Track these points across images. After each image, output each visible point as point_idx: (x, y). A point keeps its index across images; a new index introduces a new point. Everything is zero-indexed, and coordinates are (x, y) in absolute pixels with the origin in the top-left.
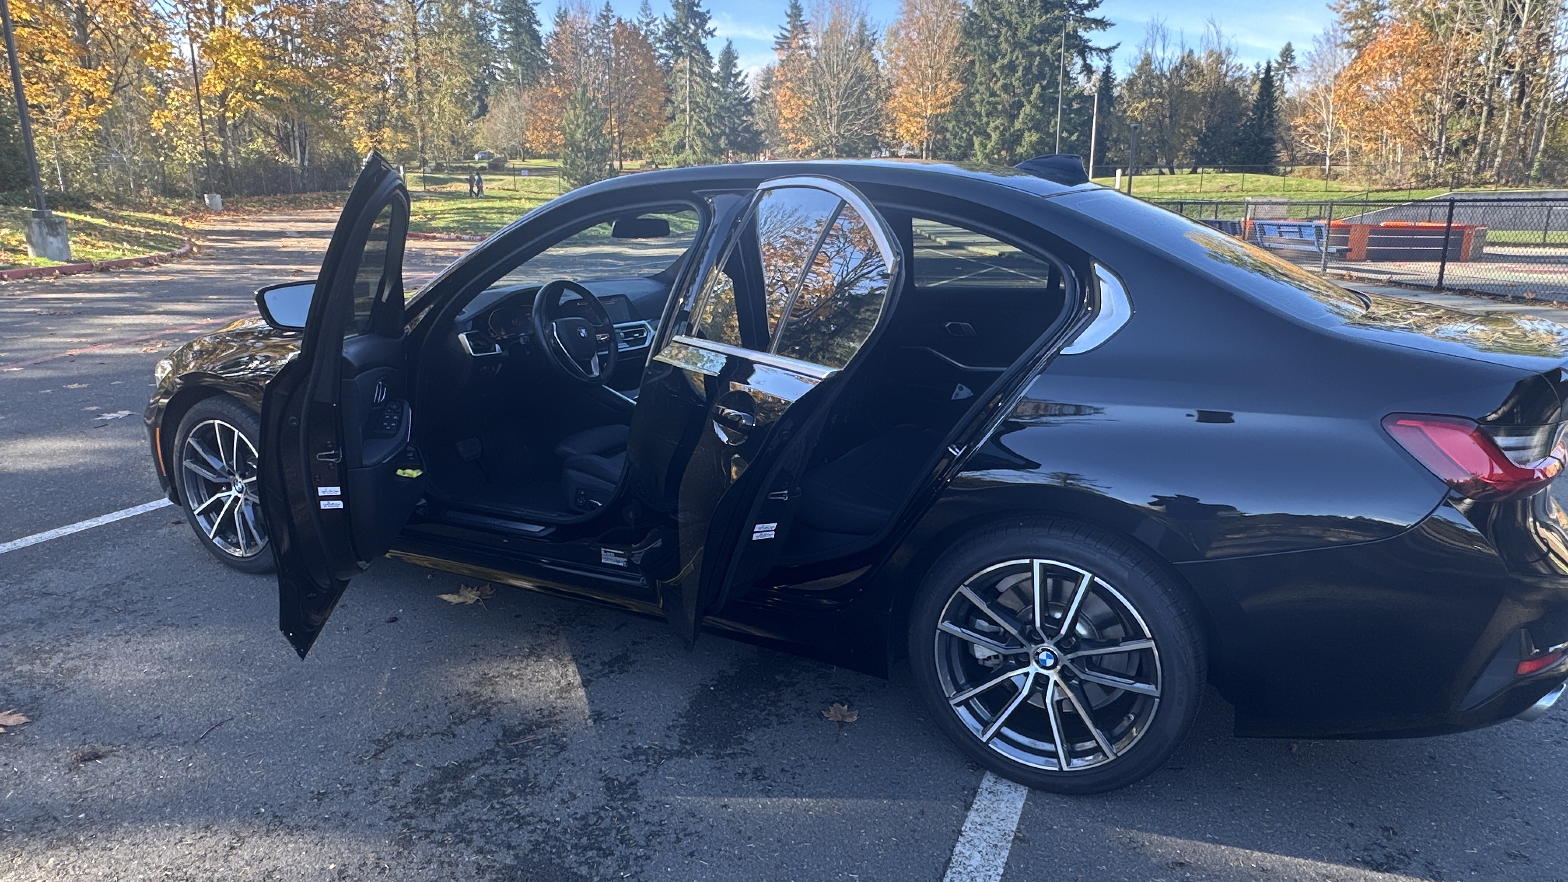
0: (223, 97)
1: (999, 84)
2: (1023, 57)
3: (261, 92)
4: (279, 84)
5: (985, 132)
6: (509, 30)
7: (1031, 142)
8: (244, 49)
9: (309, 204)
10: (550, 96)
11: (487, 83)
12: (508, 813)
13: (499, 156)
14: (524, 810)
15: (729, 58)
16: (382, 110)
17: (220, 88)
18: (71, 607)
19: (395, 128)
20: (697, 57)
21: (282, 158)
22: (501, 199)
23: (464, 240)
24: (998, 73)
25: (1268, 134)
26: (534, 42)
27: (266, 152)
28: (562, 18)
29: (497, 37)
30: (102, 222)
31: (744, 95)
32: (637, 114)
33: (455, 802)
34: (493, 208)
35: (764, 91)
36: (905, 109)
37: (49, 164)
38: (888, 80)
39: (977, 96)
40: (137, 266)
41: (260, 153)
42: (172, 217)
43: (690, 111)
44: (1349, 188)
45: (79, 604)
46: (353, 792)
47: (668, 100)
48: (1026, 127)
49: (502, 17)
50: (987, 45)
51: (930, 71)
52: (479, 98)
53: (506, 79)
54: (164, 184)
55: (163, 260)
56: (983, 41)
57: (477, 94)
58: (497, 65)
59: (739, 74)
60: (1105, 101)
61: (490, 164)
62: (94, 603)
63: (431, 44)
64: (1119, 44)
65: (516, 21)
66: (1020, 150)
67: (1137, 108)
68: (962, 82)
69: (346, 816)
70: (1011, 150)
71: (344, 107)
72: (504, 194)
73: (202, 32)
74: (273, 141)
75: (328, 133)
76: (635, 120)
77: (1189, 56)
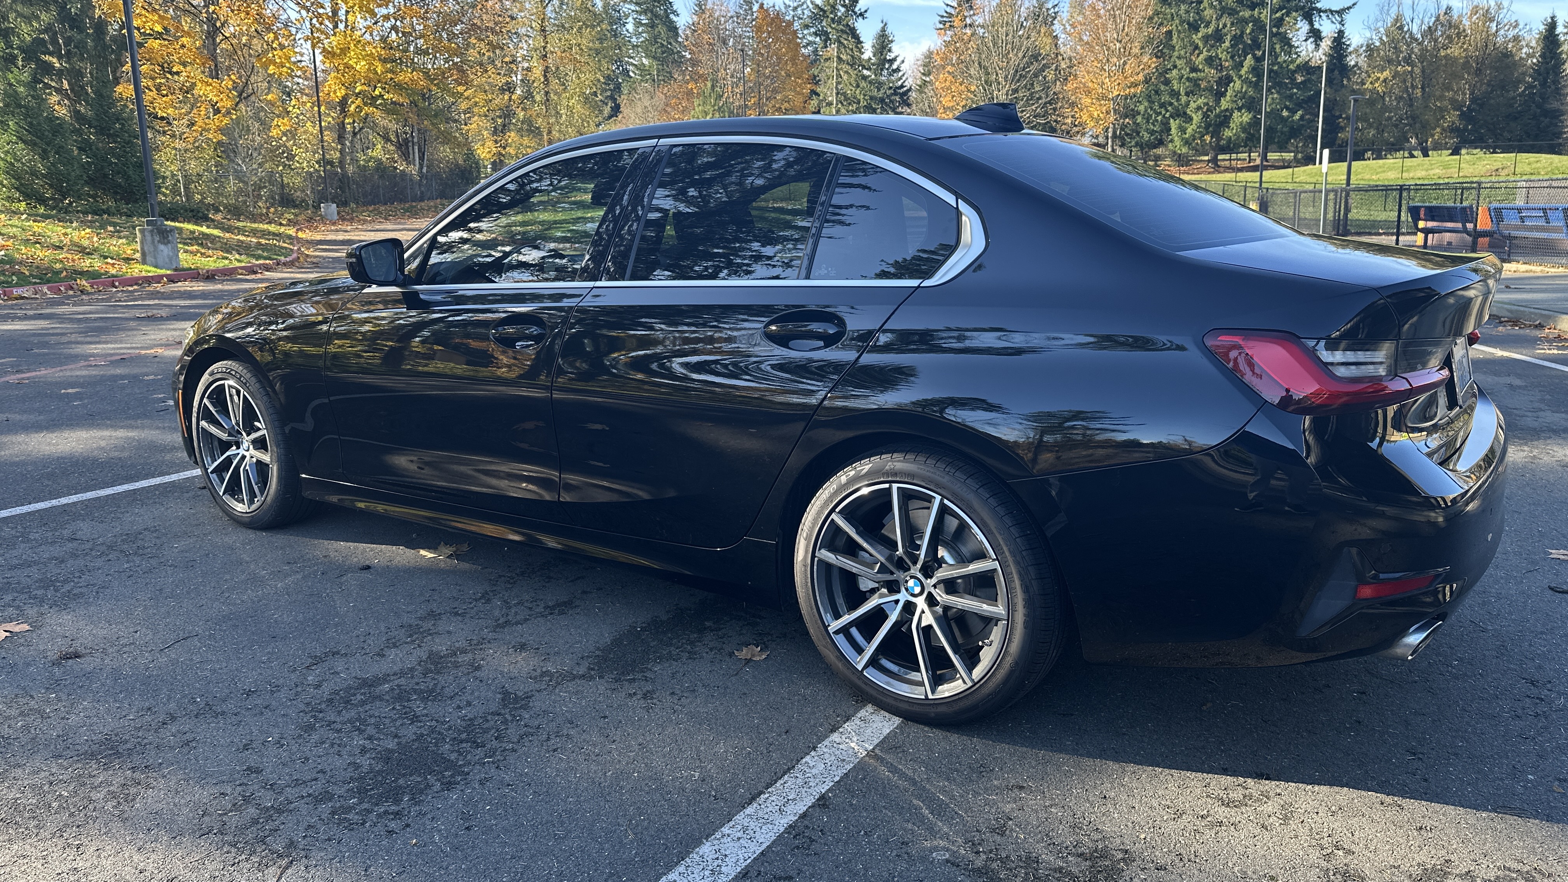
0: (343, 103)
1: (1201, 56)
2: (1232, 24)
3: (381, 96)
4: (399, 87)
5: (1185, 113)
6: (644, 22)
7: (1241, 123)
8: (363, 53)
9: (425, 212)
11: (620, 81)
12: (405, 713)
14: (419, 711)
15: (883, 42)
16: (507, 114)
17: (341, 93)
18: (91, 550)
19: (520, 131)
20: (845, 42)
21: (401, 167)
24: (1201, 45)
25: (1555, 105)
26: (671, 34)
27: (384, 159)
28: (701, 8)
29: (631, 30)
30: (216, 232)
31: (900, 83)
33: (363, 703)
35: (924, 78)
36: (1088, 92)
37: (173, 175)
38: (1070, 59)
39: (1175, 72)
40: (241, 274)
41: (379, 162)
42: (287, 228)
43: (837, 104)
45: (99, 547)
46: (279, 691)
47: (814, 93)
48: (1235, 106)
49: (638, 9)
50: (1187, 12)
51: (1118, 45)
52: (611, 98)
53: (641, 75)
54: (282, 196)
55: (268, 269)
56: (1183, 7)
57: (609, 93)
58: (631, 60)
59: (894, 59)
60: (1336, 72)
62: (110, 547)
63: (560, 40)
64: (1354, 4)
65: (652, 12)
66: (1228, 133)
67: (1378, 79)
68: (1157, 57)
69: (266, 708)
70: (1216, 134)
71: (467, 111)
73: (323, 37)
74: (392, 148)
75: (447, 138)
77: (1446, 13)
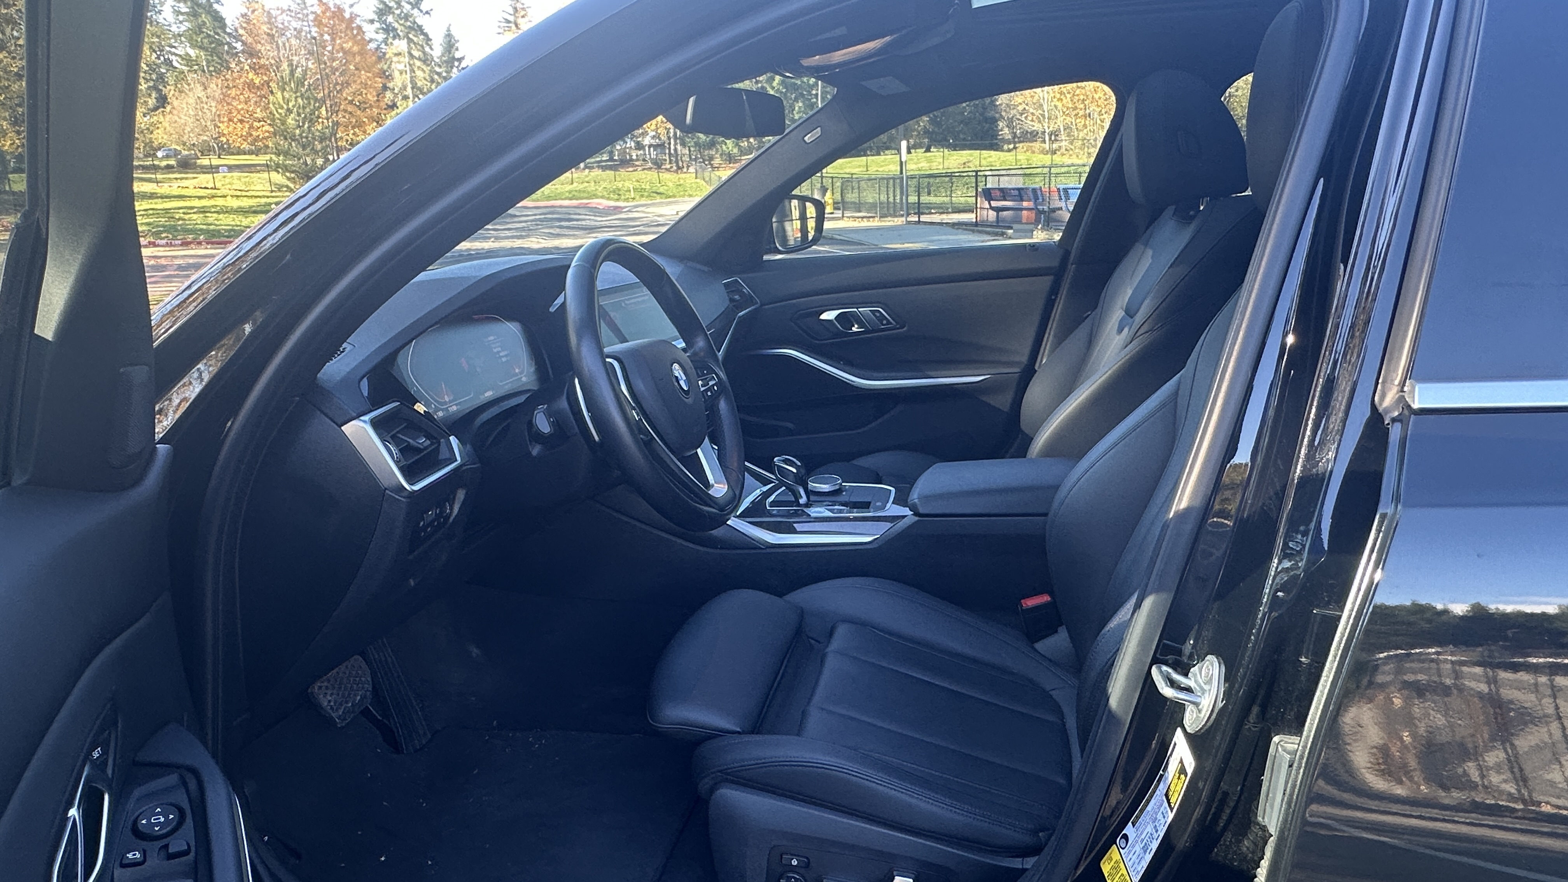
10: (245, 82)
11: (163, 71)
13: (186, 153)
15: (450, 44)
20: (415, 38)
22: (200, 198)
23: (158, 246)
25: (991, 114)
26: (217, 24)
32: (351, 102)
34: (192, 208)
43: (414, 98)
44: (1069, 162)
47: (386, 87)
52: (155, 88)
53: (187, 66)
57: (151, 84)
58: (173, 50)
59: (462, 58)
61: (178, 162)
72: (202, 193)
76: (350, 108)
